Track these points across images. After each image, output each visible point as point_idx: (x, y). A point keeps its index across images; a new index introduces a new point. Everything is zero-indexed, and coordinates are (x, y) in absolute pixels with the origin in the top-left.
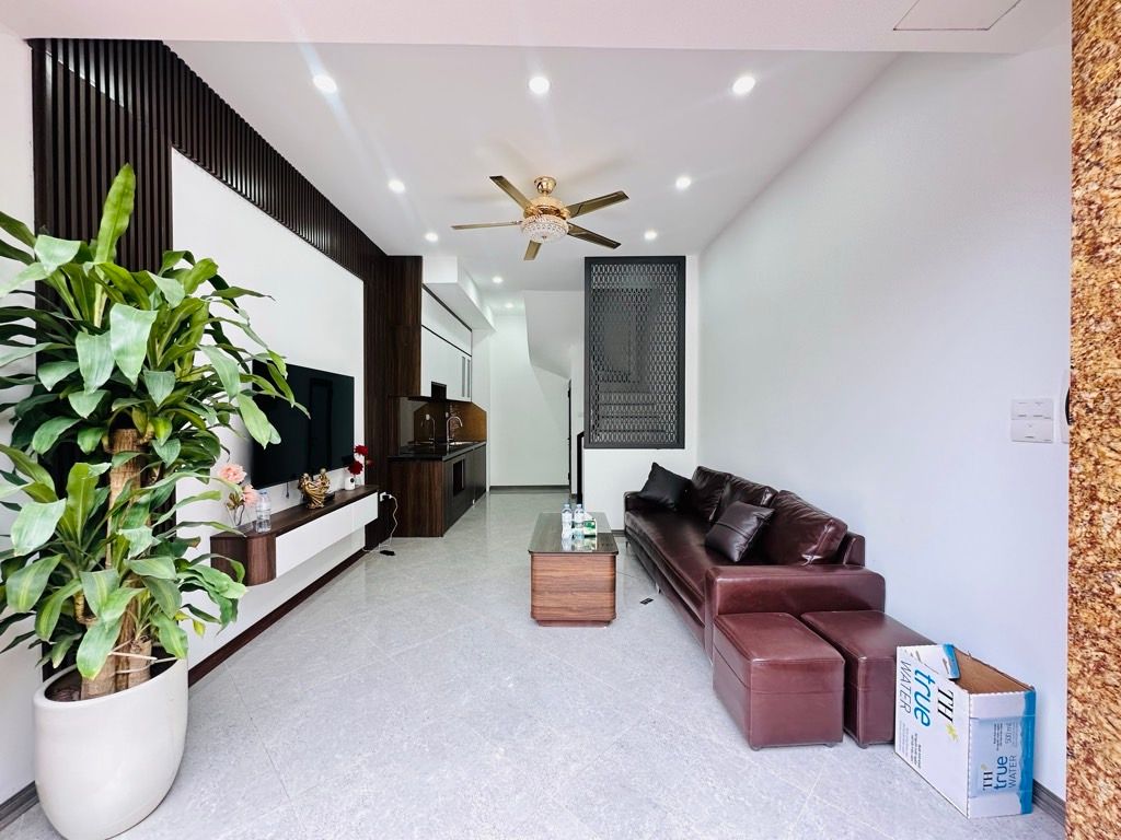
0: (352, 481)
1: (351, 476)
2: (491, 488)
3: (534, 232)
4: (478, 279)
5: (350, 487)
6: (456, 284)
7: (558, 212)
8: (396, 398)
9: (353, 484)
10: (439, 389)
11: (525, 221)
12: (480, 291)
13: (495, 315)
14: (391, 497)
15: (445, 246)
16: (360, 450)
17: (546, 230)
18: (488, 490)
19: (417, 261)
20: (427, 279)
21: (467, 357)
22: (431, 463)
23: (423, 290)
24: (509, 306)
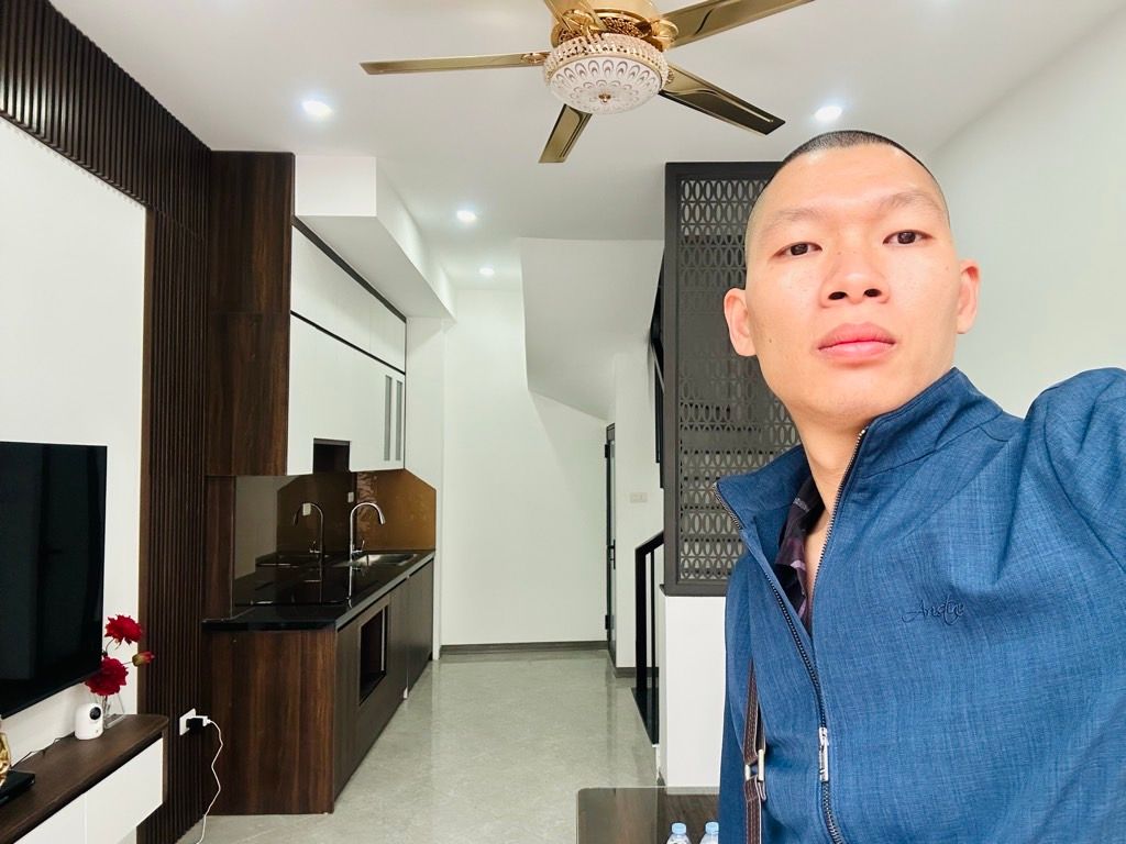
0: (95, 715)
1: (95, 701)
2: (444, 649)
3: (580, 81)
4: (426, 213)
5: (90, 730)
6: (374, 219)
7: (644, 28)
8: (227, 480)
9: (100, 720)
10: (330, 454)
11: (557, 53)
12: (426, 237)
13: (457, 288)
14: (206, 721)
15: (348, 132)
16: (122, 629)
17: (613, 76)
18: (436, 655)
19: (281, 165)
20: (305, 205)
21: (397, 376)
22: (308, 634)
23: (295, 233)
24: (487, 271)
